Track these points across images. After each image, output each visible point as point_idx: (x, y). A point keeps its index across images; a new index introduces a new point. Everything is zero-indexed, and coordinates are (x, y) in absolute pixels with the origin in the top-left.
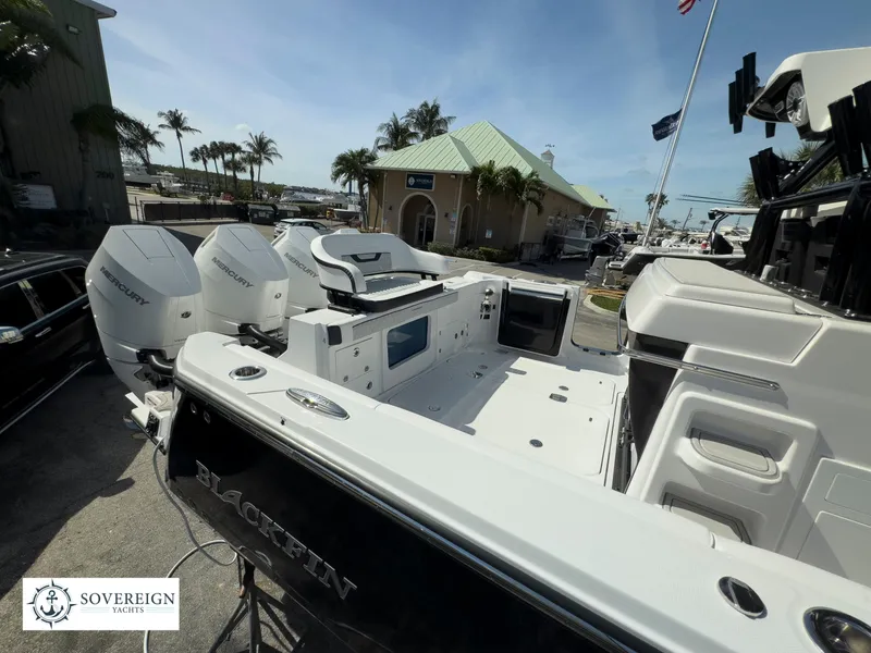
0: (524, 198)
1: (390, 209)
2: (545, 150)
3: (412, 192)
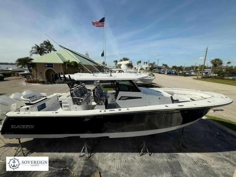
0: (79, 68)
1: (41, 73)
2: (86, 53)
3: (47, 68)
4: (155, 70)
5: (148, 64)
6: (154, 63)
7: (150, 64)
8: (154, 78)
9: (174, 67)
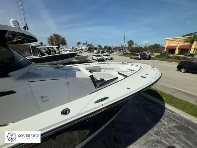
4: (92, 50)
5: (86, 45)
6: (91, 44)
7: (88, 45)
8: (88, 55)
9: (106, 47)
